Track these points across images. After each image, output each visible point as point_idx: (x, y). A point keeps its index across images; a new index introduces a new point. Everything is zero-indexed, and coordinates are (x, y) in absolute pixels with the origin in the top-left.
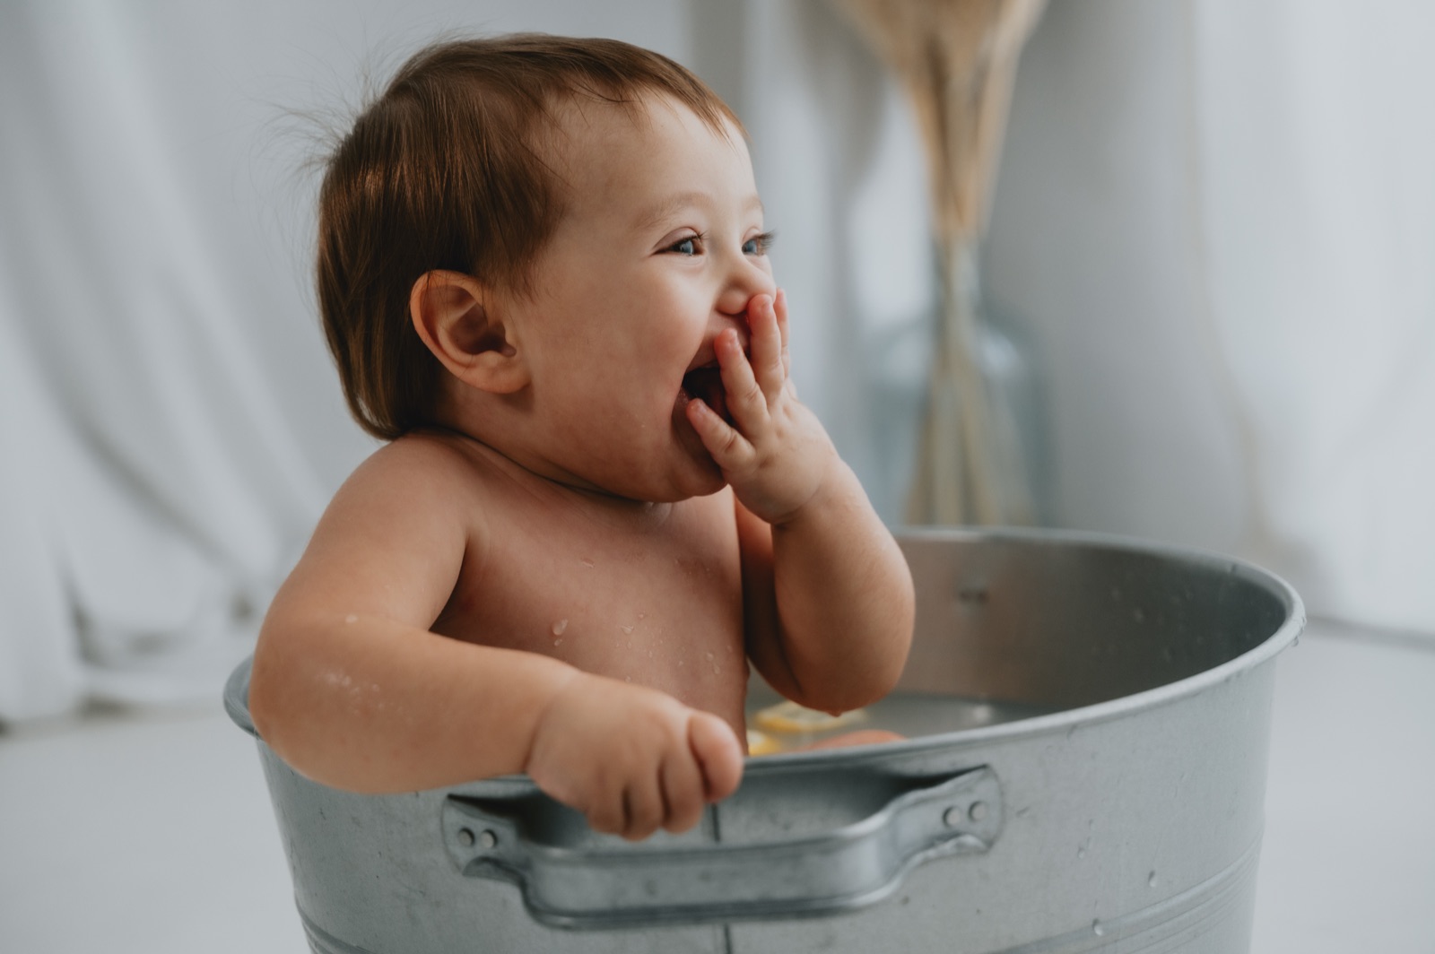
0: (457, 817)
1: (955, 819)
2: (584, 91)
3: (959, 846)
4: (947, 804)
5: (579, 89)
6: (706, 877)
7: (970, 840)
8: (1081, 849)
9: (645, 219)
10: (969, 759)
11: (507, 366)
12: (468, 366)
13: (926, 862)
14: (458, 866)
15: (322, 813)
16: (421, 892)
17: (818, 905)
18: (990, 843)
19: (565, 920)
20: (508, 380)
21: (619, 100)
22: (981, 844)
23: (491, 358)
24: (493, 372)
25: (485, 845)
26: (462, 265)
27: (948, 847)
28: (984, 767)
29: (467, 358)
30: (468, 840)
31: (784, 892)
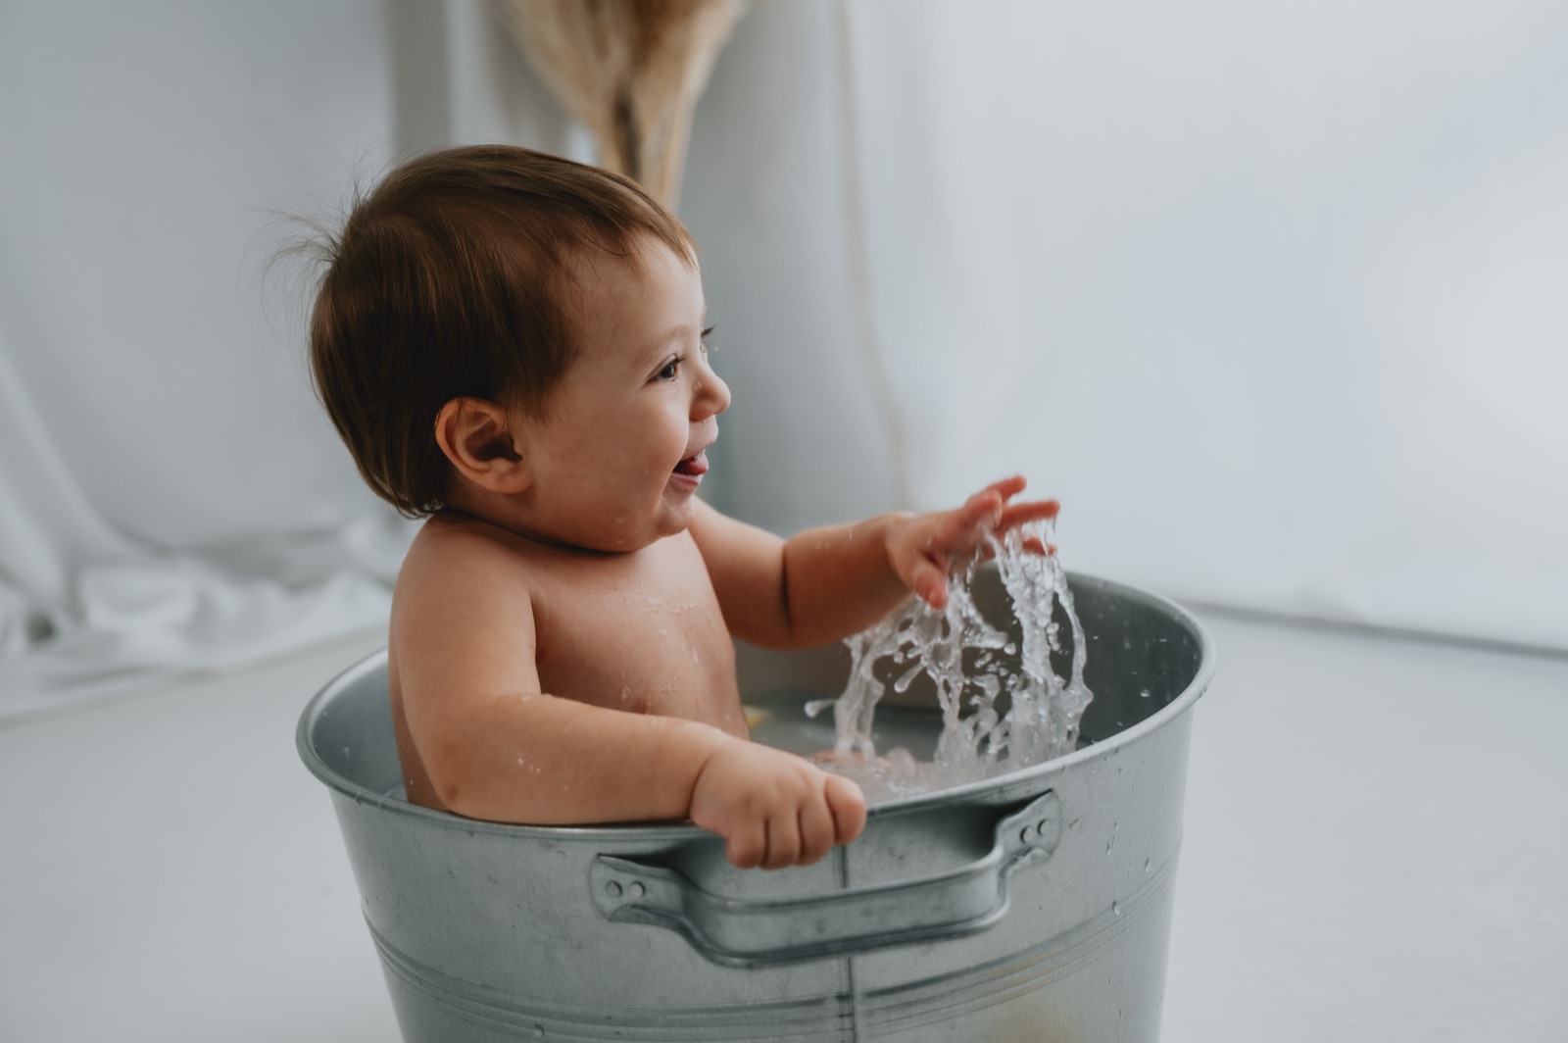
0: (603, 874)
1: (1030, 836)
2: (591, 244)
3: (1034, 858)
4: (1023, 825)
5: (586, 242)
6: (867, 913)
7: (1037, 851)
8: (1108, 847)
9: (642, 356)
10: (1041, 787)
11: (514, 471)
12: (481, 472)
13: (1015, 873)
14: (604, 914)
15: (450, 873)
16: (563, 937)
17: (959, 927)
18: (1051, 852)
19: (736, 961)
20: (514, 484)
21: (622, 252)
22: (1045, 854)
23: (501, 465)
24: (502, 477)
25: (634, 894)
26: (486, 392)
27: (1026, 860)
28: (1050, 791)
29: (481, 465)
30: (617, 891)
31: (931, 918)
